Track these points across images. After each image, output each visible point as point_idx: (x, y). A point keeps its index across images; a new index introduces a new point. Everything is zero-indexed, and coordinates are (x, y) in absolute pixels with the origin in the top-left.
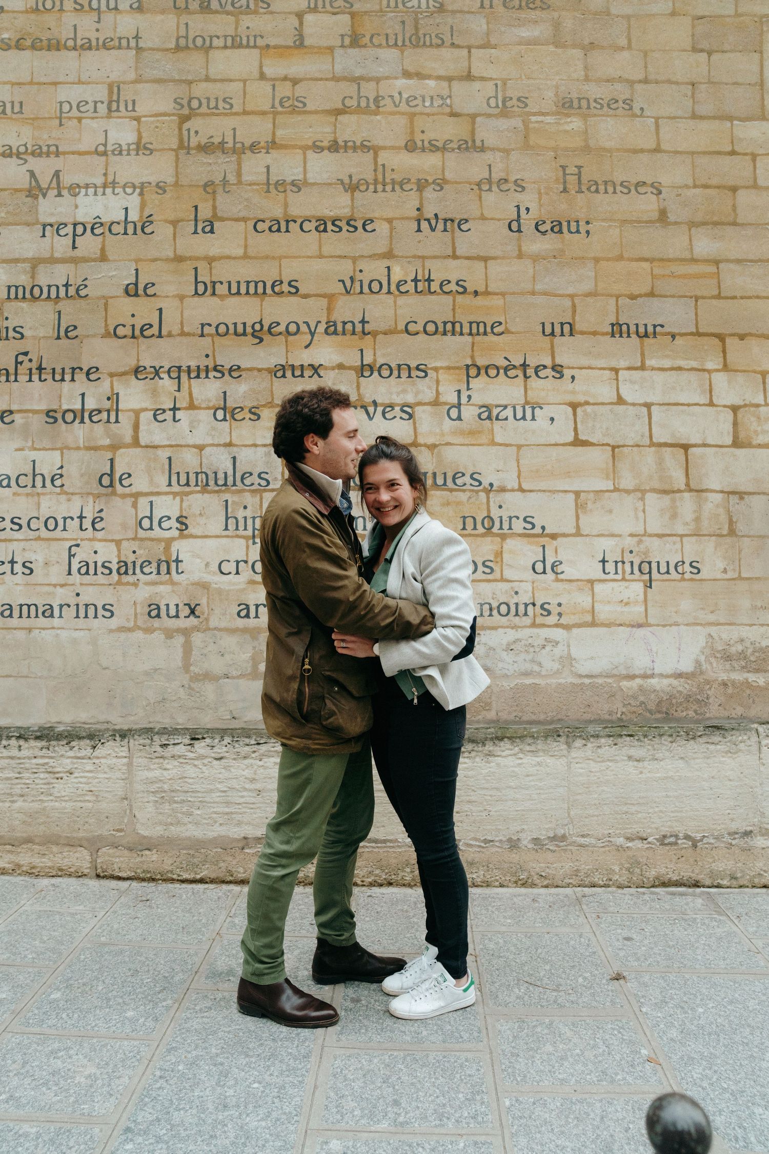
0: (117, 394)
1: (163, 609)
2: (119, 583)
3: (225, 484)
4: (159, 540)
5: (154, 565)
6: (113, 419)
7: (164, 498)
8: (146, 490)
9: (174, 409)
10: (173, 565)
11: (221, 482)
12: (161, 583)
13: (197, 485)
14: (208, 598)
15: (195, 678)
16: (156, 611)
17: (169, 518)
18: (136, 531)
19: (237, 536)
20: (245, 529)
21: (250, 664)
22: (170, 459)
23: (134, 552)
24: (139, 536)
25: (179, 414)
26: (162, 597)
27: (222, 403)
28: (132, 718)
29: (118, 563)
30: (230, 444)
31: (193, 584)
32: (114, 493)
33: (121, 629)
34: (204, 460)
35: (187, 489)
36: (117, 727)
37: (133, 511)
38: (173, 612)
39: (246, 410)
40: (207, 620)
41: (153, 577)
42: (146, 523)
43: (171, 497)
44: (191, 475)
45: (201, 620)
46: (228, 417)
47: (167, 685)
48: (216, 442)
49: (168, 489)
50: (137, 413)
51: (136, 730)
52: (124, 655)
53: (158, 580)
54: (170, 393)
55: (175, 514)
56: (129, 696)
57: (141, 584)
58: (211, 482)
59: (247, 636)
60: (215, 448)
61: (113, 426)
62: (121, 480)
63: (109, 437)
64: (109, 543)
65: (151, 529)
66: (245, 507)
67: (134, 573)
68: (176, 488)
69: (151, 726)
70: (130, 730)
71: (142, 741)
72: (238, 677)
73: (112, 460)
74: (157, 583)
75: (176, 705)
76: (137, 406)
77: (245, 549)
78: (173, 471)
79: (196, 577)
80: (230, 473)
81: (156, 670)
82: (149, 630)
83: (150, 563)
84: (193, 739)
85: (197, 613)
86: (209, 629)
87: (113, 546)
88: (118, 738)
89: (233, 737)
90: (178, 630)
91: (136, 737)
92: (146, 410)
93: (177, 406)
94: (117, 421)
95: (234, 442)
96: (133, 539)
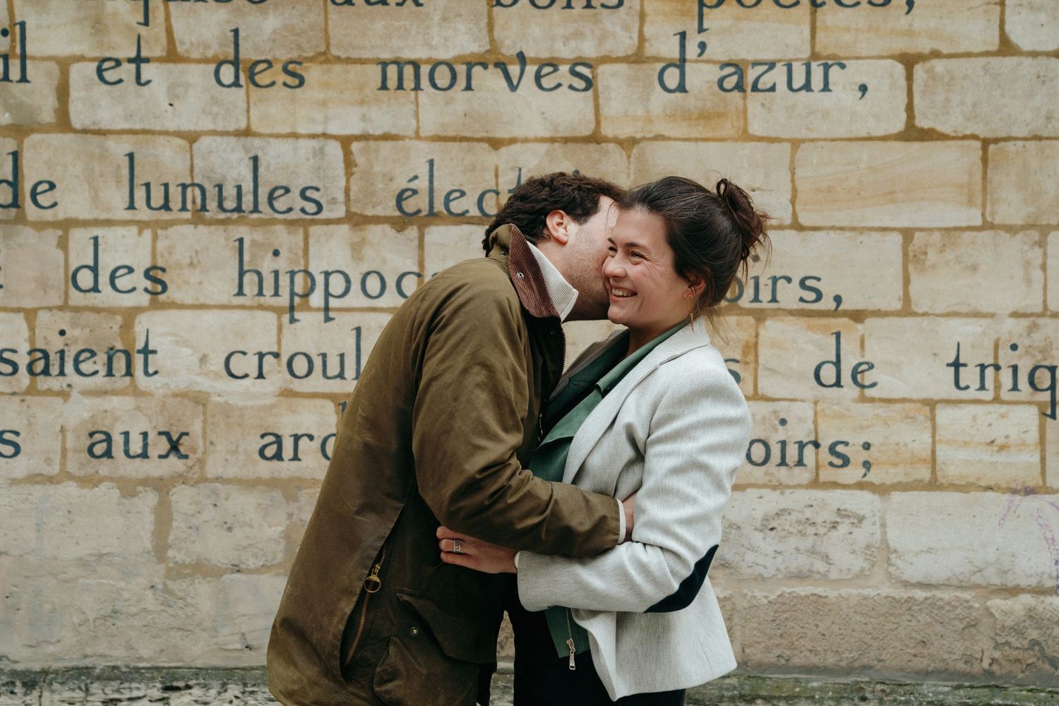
0: (23, 25)
1: (118, 440)
2: (31, 391)
3: (238, 209)
4: (111, 311)
5: (102, 358)
6: (15, 73)
7: (120, 231)
8: (83, 213)
9: (138, 60)
10: (138, 360)
11: (230, 204)
12: (115, 393)
13: (184, 208)
14: (205, 422)
15: (178, 572)
16: (104, 445)
17: (131, 270)
18: (66, 293)
19: (261, 307)
20: (276, 294)
21: (281, 547)
22: (131, 156)
23: (62, 333)
24: (71, 303)
25: (148, 71)
26: (116, 419)
27: (231, 51)
28: (51, 649)
29: (30, 353)
30: (247, 133)
31: (175, 395)
32: (21, 219)
33: (35, 479)
34: (196, 161)
35: (165, 216)
36: (20, 667)
37: (60, 254)
38: (136, 447)
39: (278, 67)
40: (202, 462)
41: (100, 380)
42: (85, 279)
43: (134, 229)
44: (172, 189)
45: (189, 462)
46: (243, 80)
47: (122, 584)
48: (220, 127)
49: (128, 215)
50: (64, 64)
51: (56, 672)
52: (39, 528)
53: (109, 387)
54: (129, 28)
55: (142, 261)
56: (47, 607)
57: (75, 395)
58: (212, 204)
59: (278, 494)
60: (218, 139)
61: (16, 89)
62: (34, 194)
63: (10, 111)
64: (12, 315)
65: (95, 289)
66: (276, 253)
67: (62, 373)
68: (143, 213)
69: (81, 664)
70: (45, 672)
71: (67, 695)
72: (258, 571)
73: (16, 156)
74: (106, 393)
75: (137, 622)
76: (62, 48)
77: (274, 331)
78: (137, 181)
79: (182, 381)
80: (248, 186)
81: (101, 556)
82: (90, 481)
83: (93, 354)
84: (168, 689)
85: (182, 449)
86: (206, 480)
87: (20, 320)
88: (19, 689)
89: (245, 685)
90: (145, 482)
91: (56, 686)
92: (81, 58)
93: (144, 54)
94: (24, 79)
95: (254, 127)
96: (60, 308)
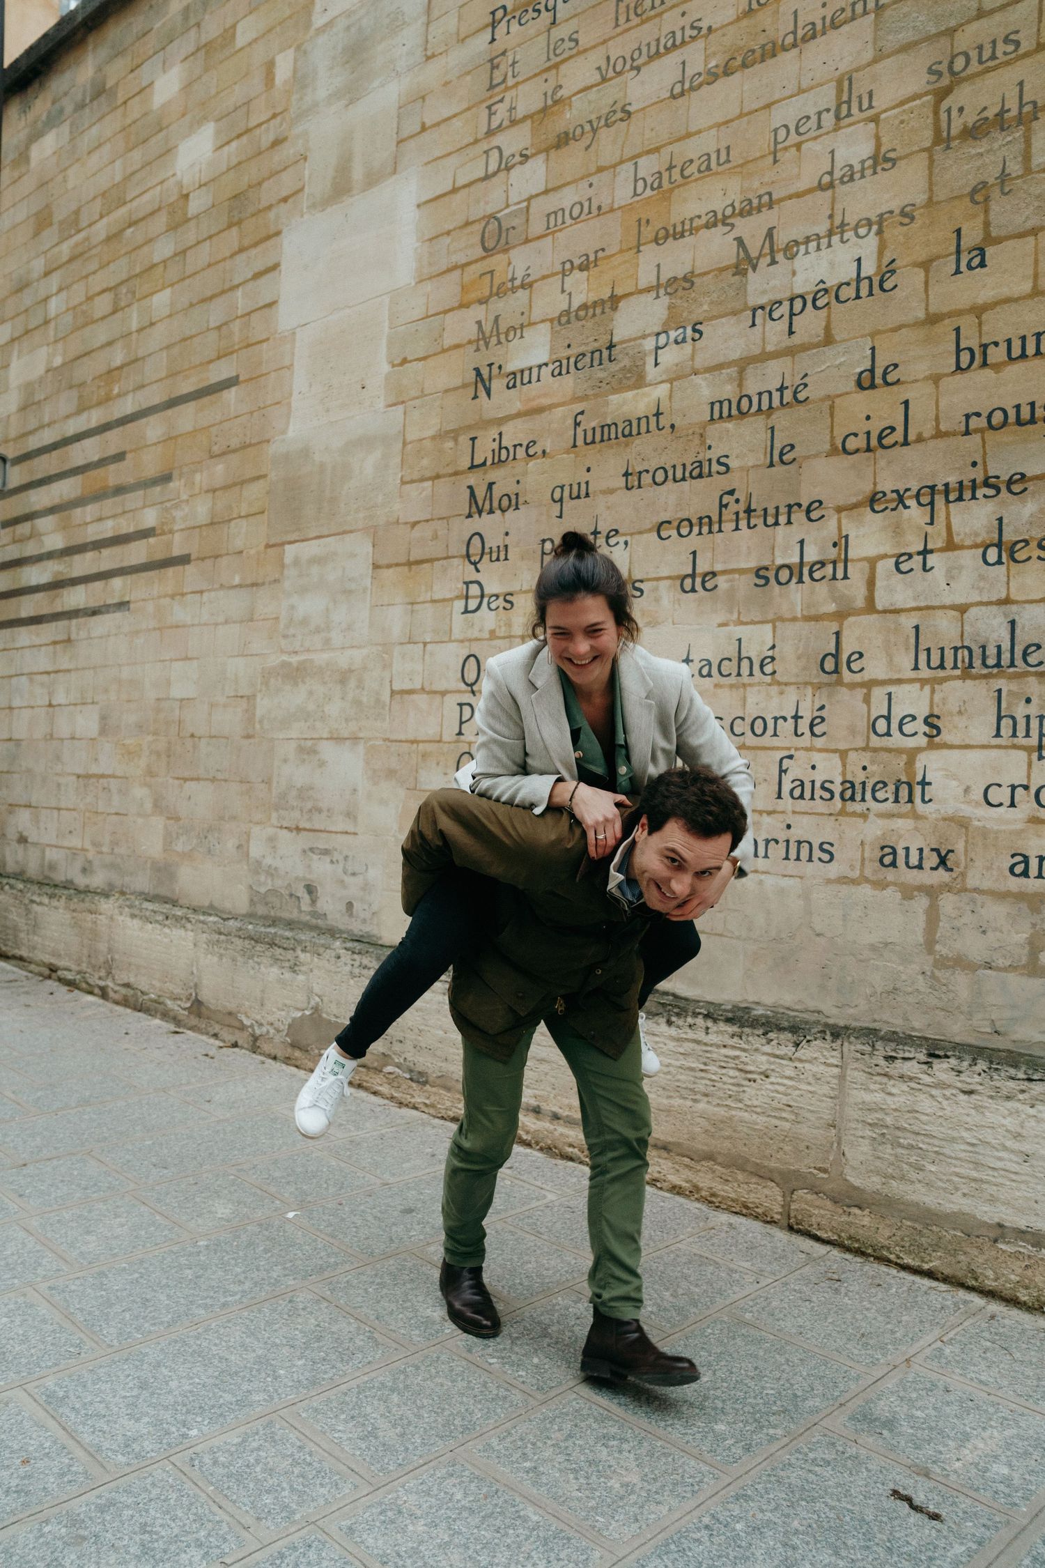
0: (847, 537)
1: (901, 853)
2: (843, 812)
3: (998, 665)
4: (899, 751)
5: (891, 788)
6: (840, 574)
7: (907, 687)
8: (881, 674)
9: (925, 552)
10: (918, 790)
11: (991, 661)
12: (900, 816)
13: (955, 667)
14: (966, 842)
15: (942, 963)
16: (891, 857)
17: (914, 718)
18: (868, 737)
19: (1015, 747)
20: (1028, 735)
21: (1026, 951)
22: (917, 628)
23: (864, 768)
24: (871, 745)
25: (932, 560)
26: (900, 837)
27: (996, 536)
28: (851, 1011)
29: (842, 784)
30: (1007, 601)
31: (945, 819)
32: (840, 682)
33: (843, 880)
34: (966, 628)
35: (941, 673)
36: (831, 1021)
37: (865, 707)
38: (914, 860)
39: (1034, 544)
40: (963, 875)
41: (889, 805)
42: (881, 726)
43: (918, 685)
44: (946, 652)
45: (954, 875)
46: (1004, 559)
47: (901, 968)
48: (985, 599)
49: (913, 675)
50: (872, 562)
51: (854, 1029)
52: (845, 917)
53: (895, 811)
54: (919, 528)
55: (922, 711)
56: (849, 979)
57: (871, 816)
58: (977, 662)
59: (1024, 906)
60: (983, 608)
61: (840, 584)
62: (849, 662)
63: (834, 601)
64: (832, 755)
65: (888, 734)
66: (1028, 701)
67: (863, 800)
68: (925, 673)
69: (872, 1025)
70: (846, 1028)
71: (860, 1047)
72: (1005, 969)
73: (838, 634)
74: (893, 816)
75: (911, 999)
76: (872, 552)
77: (1025, 767)
78: (921, 647)
79: (949, 809)
80: (1006, 646)
81: (886, 944)
82: (881, 885)
83: (885, 785)
84: (931, 1055)
85: (949, 863)
86: (966, 890)
87: (836, 759)
88: (828, 1037)
89: (991, 1062)
90: (920, 888)
91: (852, 1039)
92: (885, 556)
93: (929, 547)
94: (846, 577)
95: (1013, 597)
96: (864, 749)
